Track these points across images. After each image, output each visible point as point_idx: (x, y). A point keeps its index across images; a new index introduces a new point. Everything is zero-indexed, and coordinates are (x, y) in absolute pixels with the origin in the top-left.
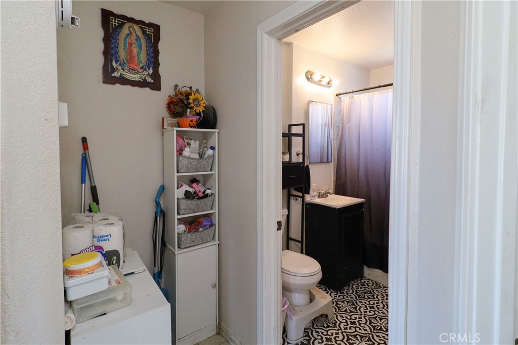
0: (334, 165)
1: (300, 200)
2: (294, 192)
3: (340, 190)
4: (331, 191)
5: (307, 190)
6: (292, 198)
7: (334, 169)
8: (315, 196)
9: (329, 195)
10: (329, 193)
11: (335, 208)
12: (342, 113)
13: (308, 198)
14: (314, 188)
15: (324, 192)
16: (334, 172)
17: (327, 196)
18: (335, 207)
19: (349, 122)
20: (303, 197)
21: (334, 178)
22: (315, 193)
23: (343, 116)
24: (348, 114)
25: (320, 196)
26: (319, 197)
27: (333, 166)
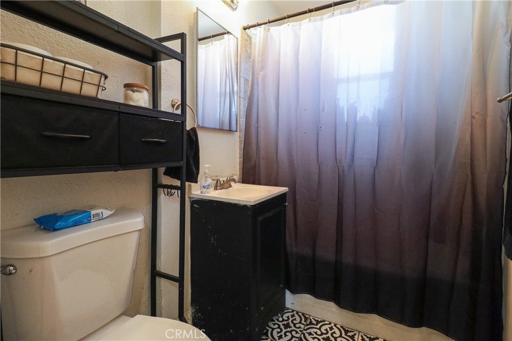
0: (240, 138)
1: (177, 193)
2: (166, 180)
3: (249, 176)
4: (236, 178)
5: (192, 175)
6: (160, 191)
7: (241, 144)
8: (209, 185)
9: (232, 183)
10: (234, 180)
11: (246, 206)
12: (253, 55)
13: (196, 191)
14: (207, 171)
15: (225, 179)
16: (240, 148)
17: (230, 186)
18: (246, 204)
19: (263, 68)
20: (182, 189)
21: (240, 158)
22: (209, 181)
23: (254, 60)
24: (262, 56)
25: (219, 185)
26: (216, 189)
27: (238, 140)
